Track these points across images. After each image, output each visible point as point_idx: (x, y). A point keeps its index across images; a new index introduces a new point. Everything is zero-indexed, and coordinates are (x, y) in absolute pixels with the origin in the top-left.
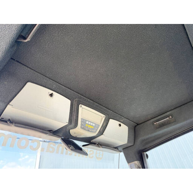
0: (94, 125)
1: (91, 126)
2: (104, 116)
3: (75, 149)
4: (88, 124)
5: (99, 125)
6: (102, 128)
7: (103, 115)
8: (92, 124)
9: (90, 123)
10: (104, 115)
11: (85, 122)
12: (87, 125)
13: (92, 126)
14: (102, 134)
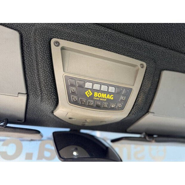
0: (112, 89)
1: (104, 96)
2: (141, 64)
3: (89, 156)
4: (93, 91)
5: (131, 90)
6: (142, 96)
7: (138, 62)
8: (104, 88)
9: (97, 87)
10: (141, 60)
11: (81, 87)
12: (88, 94)
13: (107, 93)
14: (148, 112)
